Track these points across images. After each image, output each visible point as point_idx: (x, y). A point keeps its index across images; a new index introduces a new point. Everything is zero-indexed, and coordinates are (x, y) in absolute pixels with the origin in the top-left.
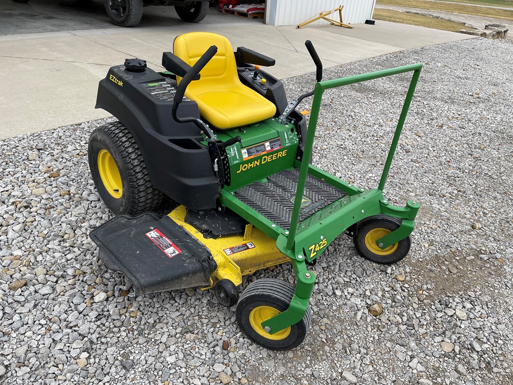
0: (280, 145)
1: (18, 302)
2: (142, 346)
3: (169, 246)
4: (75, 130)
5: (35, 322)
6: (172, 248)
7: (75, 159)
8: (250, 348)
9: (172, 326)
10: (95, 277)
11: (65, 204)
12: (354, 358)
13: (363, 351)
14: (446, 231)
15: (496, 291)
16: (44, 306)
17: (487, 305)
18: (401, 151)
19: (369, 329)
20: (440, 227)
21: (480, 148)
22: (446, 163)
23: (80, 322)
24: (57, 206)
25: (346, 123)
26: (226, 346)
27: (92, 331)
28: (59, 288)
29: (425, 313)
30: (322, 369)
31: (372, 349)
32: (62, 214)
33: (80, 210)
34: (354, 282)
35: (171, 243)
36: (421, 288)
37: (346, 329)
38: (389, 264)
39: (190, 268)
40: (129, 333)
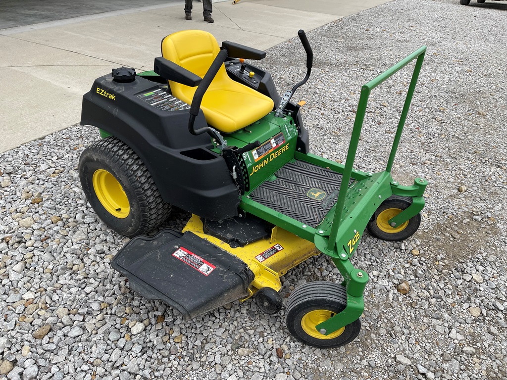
0: (283, 140)
1: (49, 351)
2: (198, 371)
3: (201, 263)
4: (41, 145)
5: (76, 369)
6: (205, 265)
7: (53, 178)
8: (303, 351)
9: (221, 344)
10: (123, 307)
11: (62, 231)
12: (400, 341)
13: (406, 331)
14: (438, 198)
15: (498, 249)
16: (79, 350)
17: (495, 264)
18: (373, 124)
19: (404, 308)
20: (431, 196)
21: (440, 111)
22: (416, 130)
23: (126, 360)
24: (52, 235)
25: (314, 101)
26: (280, 353)
27: (142, 367)
28: (89, 328)
29: (447, 283)
30: (376, 358)
31: (413, 328)
32: (62, 244)
33: (80, 235)
34: (375, 264)
35: (202, 260)
36: (435, 259)
37: (383, 313)
38: (401, 240)
39: (230, 283)
40: (180, 360)
